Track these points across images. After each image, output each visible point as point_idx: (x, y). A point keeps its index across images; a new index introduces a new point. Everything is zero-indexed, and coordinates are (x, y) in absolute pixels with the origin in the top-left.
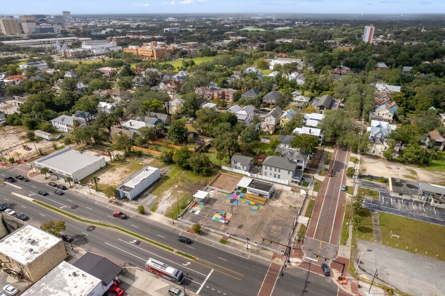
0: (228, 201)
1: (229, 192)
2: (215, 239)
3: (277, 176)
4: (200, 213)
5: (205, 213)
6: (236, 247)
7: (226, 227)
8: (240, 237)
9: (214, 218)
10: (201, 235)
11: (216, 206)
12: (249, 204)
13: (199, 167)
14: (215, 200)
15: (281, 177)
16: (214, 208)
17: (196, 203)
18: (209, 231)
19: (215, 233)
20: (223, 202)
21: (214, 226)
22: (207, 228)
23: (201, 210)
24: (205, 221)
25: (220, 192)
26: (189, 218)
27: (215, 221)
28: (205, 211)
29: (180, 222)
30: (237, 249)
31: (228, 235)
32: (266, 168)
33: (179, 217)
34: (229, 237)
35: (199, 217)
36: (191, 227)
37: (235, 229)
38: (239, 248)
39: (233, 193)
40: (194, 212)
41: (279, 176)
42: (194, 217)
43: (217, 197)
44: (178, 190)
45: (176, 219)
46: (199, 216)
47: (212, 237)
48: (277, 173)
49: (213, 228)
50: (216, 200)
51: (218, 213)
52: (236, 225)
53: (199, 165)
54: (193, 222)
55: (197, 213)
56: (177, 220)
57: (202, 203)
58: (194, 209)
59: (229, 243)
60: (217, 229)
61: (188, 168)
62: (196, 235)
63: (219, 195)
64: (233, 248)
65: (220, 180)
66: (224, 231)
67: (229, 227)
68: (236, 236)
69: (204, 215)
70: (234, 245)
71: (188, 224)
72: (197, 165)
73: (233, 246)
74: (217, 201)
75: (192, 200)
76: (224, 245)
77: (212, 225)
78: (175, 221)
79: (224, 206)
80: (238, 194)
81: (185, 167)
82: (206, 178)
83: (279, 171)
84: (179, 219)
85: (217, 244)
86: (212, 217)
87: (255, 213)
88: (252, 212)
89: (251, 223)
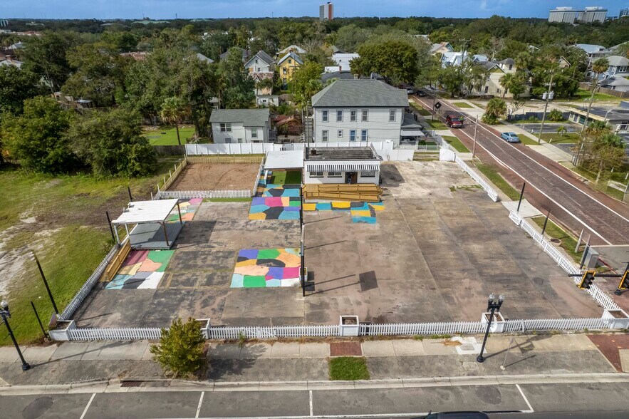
0: (258, 217)
1: (246, 193)
2: (301, 368)
3: (359, 134)
4: (163, 282)
5: (188, 274)
6: (429, 372)
7: (314, 299)
8: (403, 319)
9: (237, 281)
10: (215, 376)
11: (221, 240)
12: (333, 209)
13: (112, 147)
14: (209, 226)
15: (369, 133)
16: (217, 248)
17: (133, 251)
18: (246, 340)
19: (282, 339)
20: (242, 223)
21: (258, 312)
22: (232, 332)
23: (168, 269)
24: (205, 304)
25: (213, 200)
26: (117, 316)
27: (247, 291)
28: (188, 267)
29: (73, 350)
30: (442, 381)
31: (352, 330)
32: (325, 119)
33: (60, 325)
34: (361, 338)
35: (168, 295)
36: (142, 352)
37: (354, 294)
38: (440, 371)
39: (258, 194)
40: (133, 284)
41: (364, 132)
42: (141, 303)
43: (211, 216)
44: (39, 229)
45: (44, 341)
46: (167, 293)
47: (277, 368)
48: (359, 125)
49: (262, 322)
50: (214, 223)
51: (241, 259)
52: (346, 282)
53: (110, 143)
54: (143, 324)
55: (152, 282)
56: (52, 342)
57: (163, 244)
58: (132, 271)
59: (380, 366)
60: (277, 322)
61: (71, 166)
62: (188, 385)
63: (214, 209)
64: (414, 382)
65: (196, 175)
66: (317, 315)
67: (325, 298)
68: (381, 320)
69: (189, 282)
70: (409, 365)
71: (118, 343)
72: (101, 143)
73: (408, 372)
74: (217, 227)
75: (113, 242)
76: (362, 385)
77: (243, 311)
78: (34, 354)
79: (253, 234)
80: (277, 193)
81: (56, 162)
82: (143, 180)
83: (365, 119)
84: (59, 335)
85: (327, 395)
86: (226, 280)
87: (375, 227)
88: (362, 225)
89: (392, 259)
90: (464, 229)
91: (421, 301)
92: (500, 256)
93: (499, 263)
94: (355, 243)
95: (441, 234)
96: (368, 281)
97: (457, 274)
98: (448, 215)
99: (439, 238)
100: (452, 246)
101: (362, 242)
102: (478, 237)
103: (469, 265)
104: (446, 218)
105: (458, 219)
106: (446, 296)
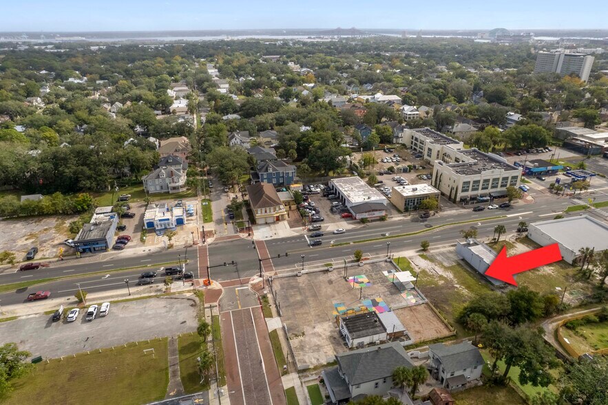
20: (382, 296)
87: (334, 302)
88: (339, 302)
89: (325, 290)
90: (301, 306)
91: (316, 279)
92: (291, 296)
93: (293, 293)
94: (338, 293)
95: (310, 302)
96: (330, 282)
97: (306, 288)
98: (307, 313)
99: (311, 301)
100: (307, 297)
101: (336, 295)
102: (298, 302)
103: (302, 291)
104: (308, 311)
105: (303, 311)
106: (309, 281)
